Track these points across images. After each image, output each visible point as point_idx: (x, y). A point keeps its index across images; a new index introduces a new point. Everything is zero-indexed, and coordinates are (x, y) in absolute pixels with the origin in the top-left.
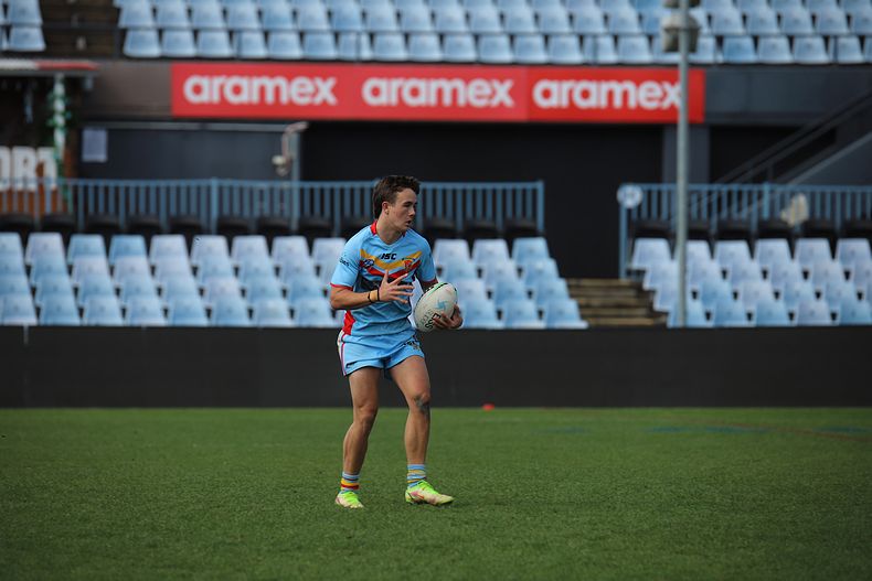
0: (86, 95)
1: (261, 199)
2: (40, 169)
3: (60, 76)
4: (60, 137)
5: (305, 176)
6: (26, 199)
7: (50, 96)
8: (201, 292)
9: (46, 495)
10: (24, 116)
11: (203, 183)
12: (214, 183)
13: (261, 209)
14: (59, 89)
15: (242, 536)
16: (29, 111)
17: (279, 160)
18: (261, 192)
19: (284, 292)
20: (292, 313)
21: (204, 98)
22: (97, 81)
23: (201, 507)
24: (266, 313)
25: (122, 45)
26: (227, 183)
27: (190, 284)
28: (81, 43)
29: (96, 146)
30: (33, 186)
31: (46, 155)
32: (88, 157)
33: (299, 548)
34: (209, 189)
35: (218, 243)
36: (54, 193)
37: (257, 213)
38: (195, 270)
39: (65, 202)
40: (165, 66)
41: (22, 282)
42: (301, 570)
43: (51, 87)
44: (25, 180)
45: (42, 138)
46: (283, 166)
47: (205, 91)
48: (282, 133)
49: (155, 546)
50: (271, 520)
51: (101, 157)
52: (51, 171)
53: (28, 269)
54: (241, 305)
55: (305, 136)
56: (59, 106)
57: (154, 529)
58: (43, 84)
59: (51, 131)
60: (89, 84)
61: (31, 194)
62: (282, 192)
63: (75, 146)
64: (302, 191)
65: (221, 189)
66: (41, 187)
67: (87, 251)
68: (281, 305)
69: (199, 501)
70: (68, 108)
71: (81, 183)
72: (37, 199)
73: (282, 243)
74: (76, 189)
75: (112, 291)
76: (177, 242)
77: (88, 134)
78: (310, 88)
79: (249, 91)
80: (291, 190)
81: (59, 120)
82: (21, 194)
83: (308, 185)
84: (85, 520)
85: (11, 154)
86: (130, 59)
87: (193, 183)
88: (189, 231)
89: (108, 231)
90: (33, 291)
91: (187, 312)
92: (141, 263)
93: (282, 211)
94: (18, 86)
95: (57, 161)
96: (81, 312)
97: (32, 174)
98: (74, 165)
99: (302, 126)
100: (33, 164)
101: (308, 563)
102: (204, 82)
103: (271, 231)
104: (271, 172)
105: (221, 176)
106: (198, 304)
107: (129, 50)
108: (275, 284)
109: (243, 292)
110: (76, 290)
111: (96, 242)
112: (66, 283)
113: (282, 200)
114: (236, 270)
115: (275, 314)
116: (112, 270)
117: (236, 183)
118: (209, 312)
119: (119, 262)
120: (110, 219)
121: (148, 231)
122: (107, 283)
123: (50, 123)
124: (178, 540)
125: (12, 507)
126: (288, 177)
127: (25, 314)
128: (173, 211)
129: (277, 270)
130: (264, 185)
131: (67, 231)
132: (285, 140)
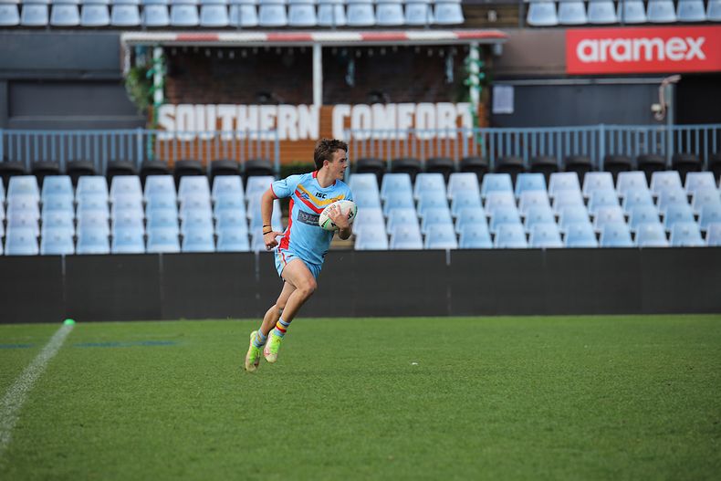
0: (496, 58)
1: (641, 140)
2: (459, 121)
3: (475, 44)
4: (475, 94)
5: (678, 121)
6: (448, 144)
7: (467, 61)
8: (592, 219)
9: (463, 388)
10: (446, 77)
11: (593, 128)
12: (602, 128)
13: (641, 149)
14: (474, 54)
15: (624, 422)
16: (450, 73)
17: (656, 107)
18: (641, 135)
19: (661, 218)
20: (668, 235)
21: (594, 57)
22: (505, 46)
23: (589, 398)
24: (646, 235)
25: (525, 16)
26: (612, 128)
27: (583, 212)
28: (492, 16)
29: (504, 100)
30: (453, 135)
31: (464, 109)
32: (497, 109)
33: (673, 432)
34: (597, 133)
35: (606, 178)
36: (471, 140)
37: (637, 153)
38: (586, 201)
39: (479, 146)
40: (561, 32)
41: (445, 214)
42: (674, 450)
43: (468, 53)
44: (447, 130)
45: (461, 95)
46: (661, 112)
47: (594, 52)
48: (659, 84)
49: (551, 430)
50: (648, 409)
51: (509, 109)
52: (468, 122)
53: (450, 203)
54: (625, 229)
55: (678, 87)
56: (474, 68)
57: (550, 416)
58: (461, 51)
59: (467, 88)
60: (498, 50)
61: (452, 141)
62: (658, 134)
63: (487, 101)
64: (676, 133)
65: (607, 133)
66: (460, 135)
67: (497, 187)
68: (659, 229)
69: (588, 393)
70: (482, 70)
71: (492, 131)
72: (456, 145)
73: (658, 177)
74: (488, 136)
75: (518, 220)
76: (572, 178)
77: (498, 90)
78: (683, 47)
79: (630, 50)
80: (666, 132)
81: (475, 80)
82: (443, 141)
83: (680, 128)
84: (494, 408)
85: (436, 109)
86: (532, 27)
87: (584, 129)
88: (581, 168)
89: (514, 170)
90: (454, 220)
91: (580, 236)
92: (542, 196)
93: (659, 150)
94: (442, 53)
95: (473, 113)
96: (493, 237)
97: (453, 125)
98: (487, 116)
99: (676, 78)
100: (453, 117)
101: (680, 444)
102: (593, 44)
103: (650, 167)
104: (650, 118)
105: (607, 123)
106: (589, 229)
107: (531, 20)
108: (654, 211)
109: (627, 219)
110: (488, 219)
111: (505, 179)
112: (480, 214)
113: (659, 141)
114: (621, 200)
115: (654, 236)
116: (517, 202)
117: (620, 128)
118: (598, 236)
119: (523, 196)
120: (516, 160)
121: (547, 169)
122: (514, 214)
123: (467, 82)
124: (570, 425)
125: (435, 398)
126: (664, 122)
127: (447, 240)
128: (568, 153)
129: (655, 200)
130: (644, 129)
131: (480, 171)
132: (662, 89)
